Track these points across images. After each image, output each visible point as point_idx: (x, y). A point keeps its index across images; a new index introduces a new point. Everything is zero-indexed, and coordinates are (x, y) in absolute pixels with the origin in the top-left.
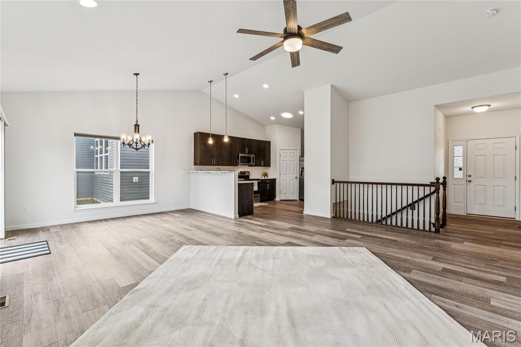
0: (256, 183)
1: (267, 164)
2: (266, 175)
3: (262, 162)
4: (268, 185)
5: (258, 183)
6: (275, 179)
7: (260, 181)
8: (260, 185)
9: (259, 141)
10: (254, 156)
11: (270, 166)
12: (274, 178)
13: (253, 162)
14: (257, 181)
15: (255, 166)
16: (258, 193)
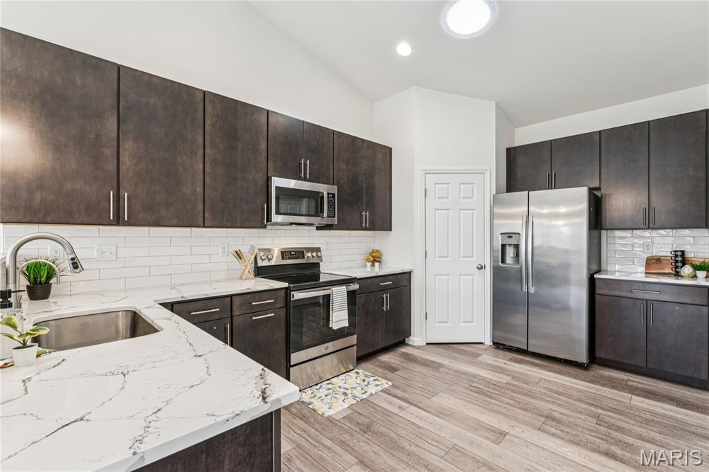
0: (339, 295)
1: (382, 222)
2: (375, 258)
3: (366, 214)
4: (385, 296)
5: (351, 294)
6: (408, 274)
7: (356, 287)
8: (360, 300)
9: (354, 139)
10: (334, 189)
11: (390, 229)
12: (406, 268)
13: (331, 215)
14: (344, 288)
15: (339, 227)
16: (351, 334)
